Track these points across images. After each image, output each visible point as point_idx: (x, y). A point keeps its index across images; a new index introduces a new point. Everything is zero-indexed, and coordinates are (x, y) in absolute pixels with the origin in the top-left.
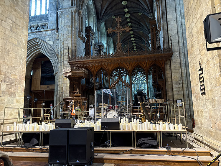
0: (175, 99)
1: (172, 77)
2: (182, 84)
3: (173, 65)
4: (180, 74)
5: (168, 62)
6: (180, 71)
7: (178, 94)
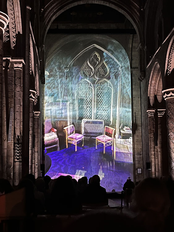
0: (136, 168)
2: (142, 155)
3: (136, 138)
4: (141, 146)
6: (142, 144)
7: (139, 163)
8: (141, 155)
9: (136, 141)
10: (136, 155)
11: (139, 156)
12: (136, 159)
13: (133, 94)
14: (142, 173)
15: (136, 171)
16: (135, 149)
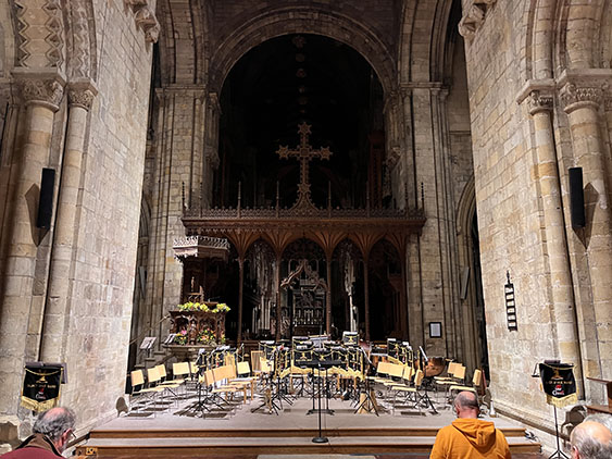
0: (427, 322)
1: (420, 272)
2: (441, 289)
3: (424, 246)
4: (438, 265)
5: (413, 238)
6: (439, 261)
7: (433, 310)
8: (437, 288)
9: (427, 255)
10: (424, 289)
11: (433, 292)
12: (426, 299)
13: (416, 141)
14: (441, 337)
15: (427, 331)
16: (423, 274)
